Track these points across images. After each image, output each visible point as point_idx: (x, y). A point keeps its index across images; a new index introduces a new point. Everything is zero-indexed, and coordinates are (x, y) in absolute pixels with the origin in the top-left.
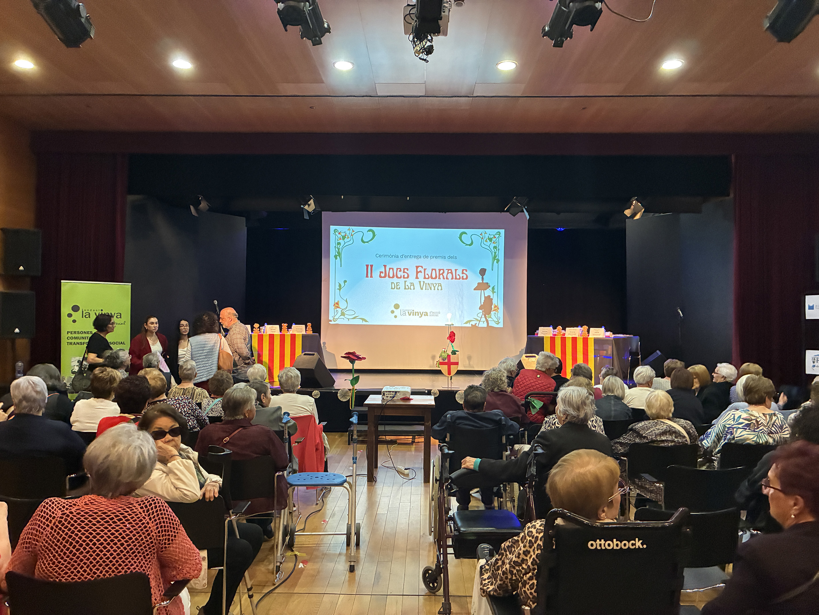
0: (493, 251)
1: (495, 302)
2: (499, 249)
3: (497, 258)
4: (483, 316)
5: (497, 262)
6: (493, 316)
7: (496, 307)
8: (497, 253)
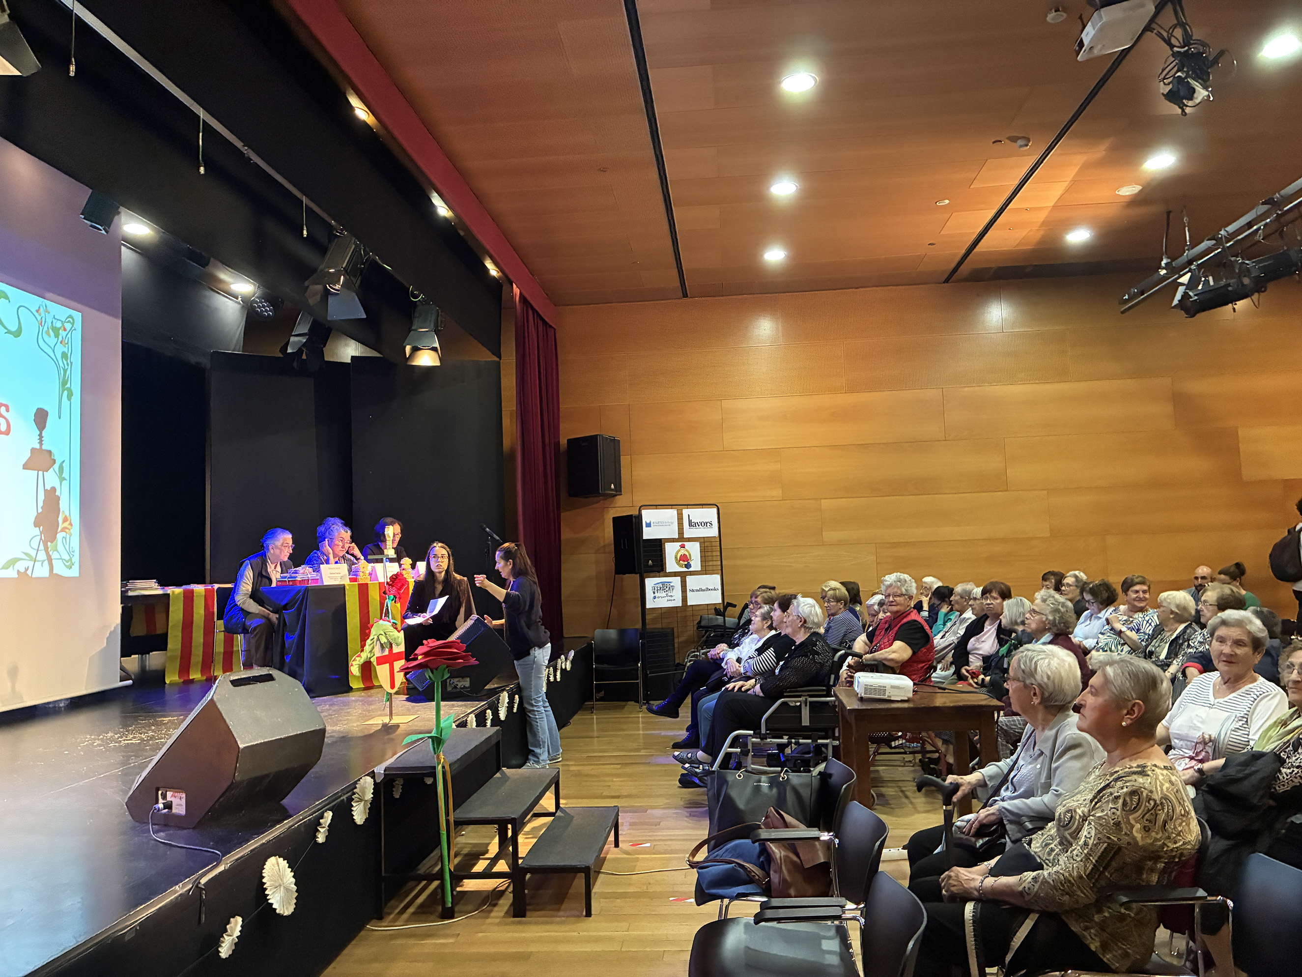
0: (61, 365)
1: (63, 505)
2: (71, 363)
3: (68, 385)
4: (42, 547)
5: (69, 399)
6: (60, 547)
7: (65, 520)
8: (68, 372)
